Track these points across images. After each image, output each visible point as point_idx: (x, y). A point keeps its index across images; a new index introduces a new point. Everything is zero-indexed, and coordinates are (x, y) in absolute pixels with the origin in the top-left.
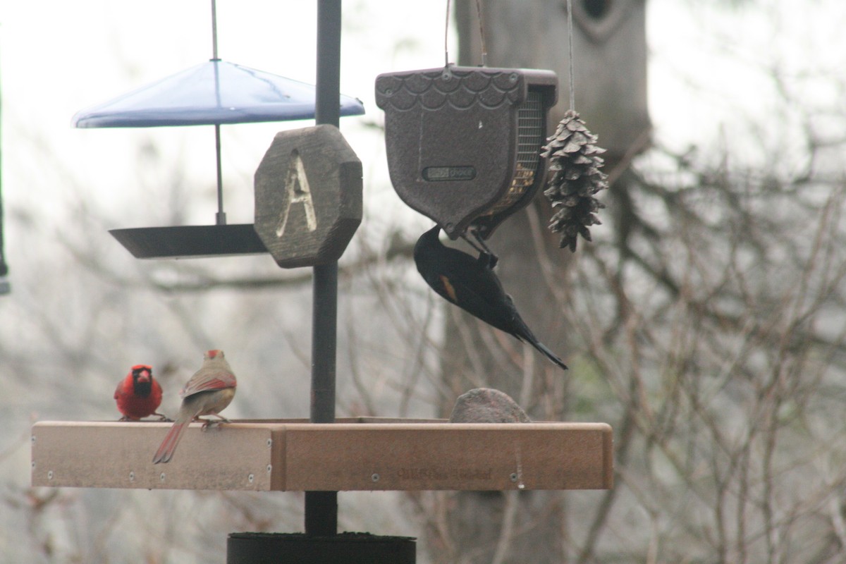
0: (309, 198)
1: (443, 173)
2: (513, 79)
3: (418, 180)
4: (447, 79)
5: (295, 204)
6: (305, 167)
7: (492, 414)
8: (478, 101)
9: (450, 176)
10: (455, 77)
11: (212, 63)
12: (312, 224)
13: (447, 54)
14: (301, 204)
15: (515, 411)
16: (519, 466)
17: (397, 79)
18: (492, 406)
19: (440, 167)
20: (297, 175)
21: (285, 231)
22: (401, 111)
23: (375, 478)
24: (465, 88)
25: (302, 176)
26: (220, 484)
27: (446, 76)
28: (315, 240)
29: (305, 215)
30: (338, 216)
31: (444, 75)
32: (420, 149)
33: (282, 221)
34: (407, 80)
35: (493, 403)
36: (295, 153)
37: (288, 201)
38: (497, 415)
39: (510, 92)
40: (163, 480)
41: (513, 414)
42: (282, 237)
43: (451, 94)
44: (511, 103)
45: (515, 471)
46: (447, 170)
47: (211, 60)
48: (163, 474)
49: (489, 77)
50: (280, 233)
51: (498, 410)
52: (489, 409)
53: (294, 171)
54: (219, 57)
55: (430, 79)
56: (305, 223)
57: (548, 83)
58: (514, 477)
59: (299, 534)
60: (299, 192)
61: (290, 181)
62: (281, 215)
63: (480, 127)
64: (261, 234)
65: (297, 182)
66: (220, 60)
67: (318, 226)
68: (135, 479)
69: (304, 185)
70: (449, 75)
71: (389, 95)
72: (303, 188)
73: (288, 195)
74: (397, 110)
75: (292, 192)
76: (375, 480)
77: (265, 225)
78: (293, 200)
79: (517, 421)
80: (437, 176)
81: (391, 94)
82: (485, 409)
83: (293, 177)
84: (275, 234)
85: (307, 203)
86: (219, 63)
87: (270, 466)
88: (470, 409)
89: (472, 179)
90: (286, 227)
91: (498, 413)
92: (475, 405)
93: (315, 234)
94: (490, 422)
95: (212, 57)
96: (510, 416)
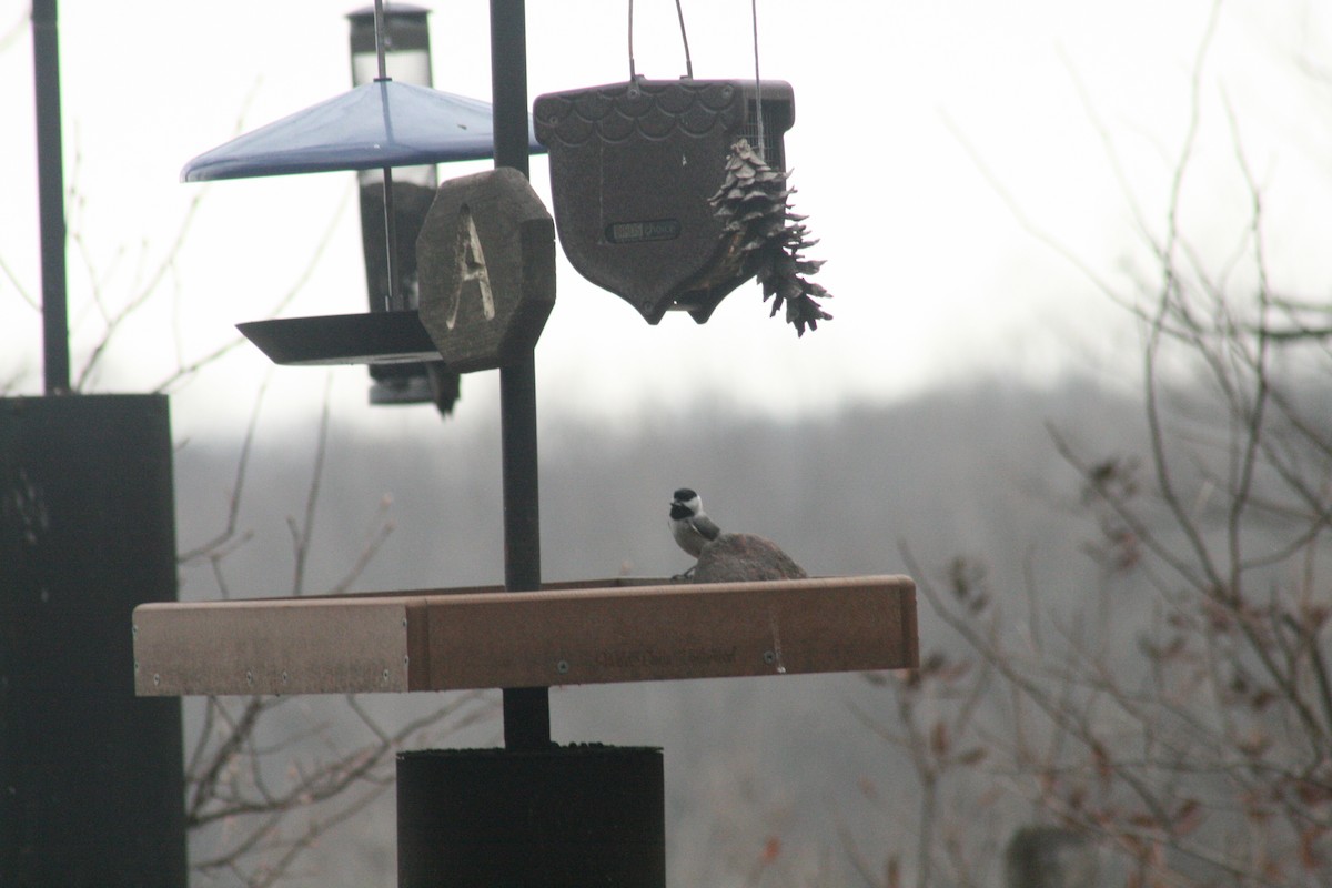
0: (484, 273)
1: (636, 231)
2: (727, 94)
3: (600, 243)
4: (633, 97)
5: (468, 282)
6: (477, 230)
7: (746, 568)
8: (678, 126)
9: (645, 236)
10: (644, 93)
11: (378, 84)
12: (489, 309)
13: (632, 62)
14: (476, 282)
15: (780, 563)
16: (777, 641)
17: (564, 100)
18: (748, 557)
19: (632, 223)
20: (470, 240)
21: (457, 321)
22: (571, 146)
23: (563, 667)
24: (660, 109)
25: (475, 242)
26: (351, 685)
27: (633, 94)
28: (494, 332)
29: (481, 297)
30: (520, 298)
31: (630, 91)
32: (601, 199)
33: (453, 308)
34: (577, 101)
35: (748, 553)
36: (465, 209)
37: (460, 278)
38: (754, 570)
39: (724, 112)
40: (285, 682)
41: (777, 567)
42: (453, 331)
43: (640, 118)
44: (725, 128)
45: (772, 648)
46: (640, 227)
47: (376, 80)
48: (285, 673)
49: (693, 92)
50: (451, 325)
51: (755, 563)
52: (742, 561)
53: (467, 236)
54: (388, 75)
55: (610, 99)
56: (481, 308)
57: (779, 97)
58: (770, 657)
59: (497, 750)
60: (473, 266)
61: (462, 250)
62: (452, 299)
63: (684, 163)
64: (428, 326)
65: (470, 250)
66: (390, 79)
67: (497, 311)
68: (253, 681)
69: (478, 257)
70: (637, 91)
71: (554, 123)
72: (477, 260)
73: (459, 269)
74: (566, 144)
75: (464, 266)
76: (563, 671)
77: (432, 313)
78: (467, 277)
79: (783, 577)
80: (626, 235)
81: (556, 122)
82: (737, 562)
83: (465, 245)
84: (446, 325)
85: (483, 280)
86: (388, 83)
87: (407, 657)
88: (716, 563)
89: (677, 237)
90: (458, 316)
91: (754, 567)
92: (724, 556)
93: (494, 323)
94: (742, 580)
95: (377, 76)
96: (773, 571)
